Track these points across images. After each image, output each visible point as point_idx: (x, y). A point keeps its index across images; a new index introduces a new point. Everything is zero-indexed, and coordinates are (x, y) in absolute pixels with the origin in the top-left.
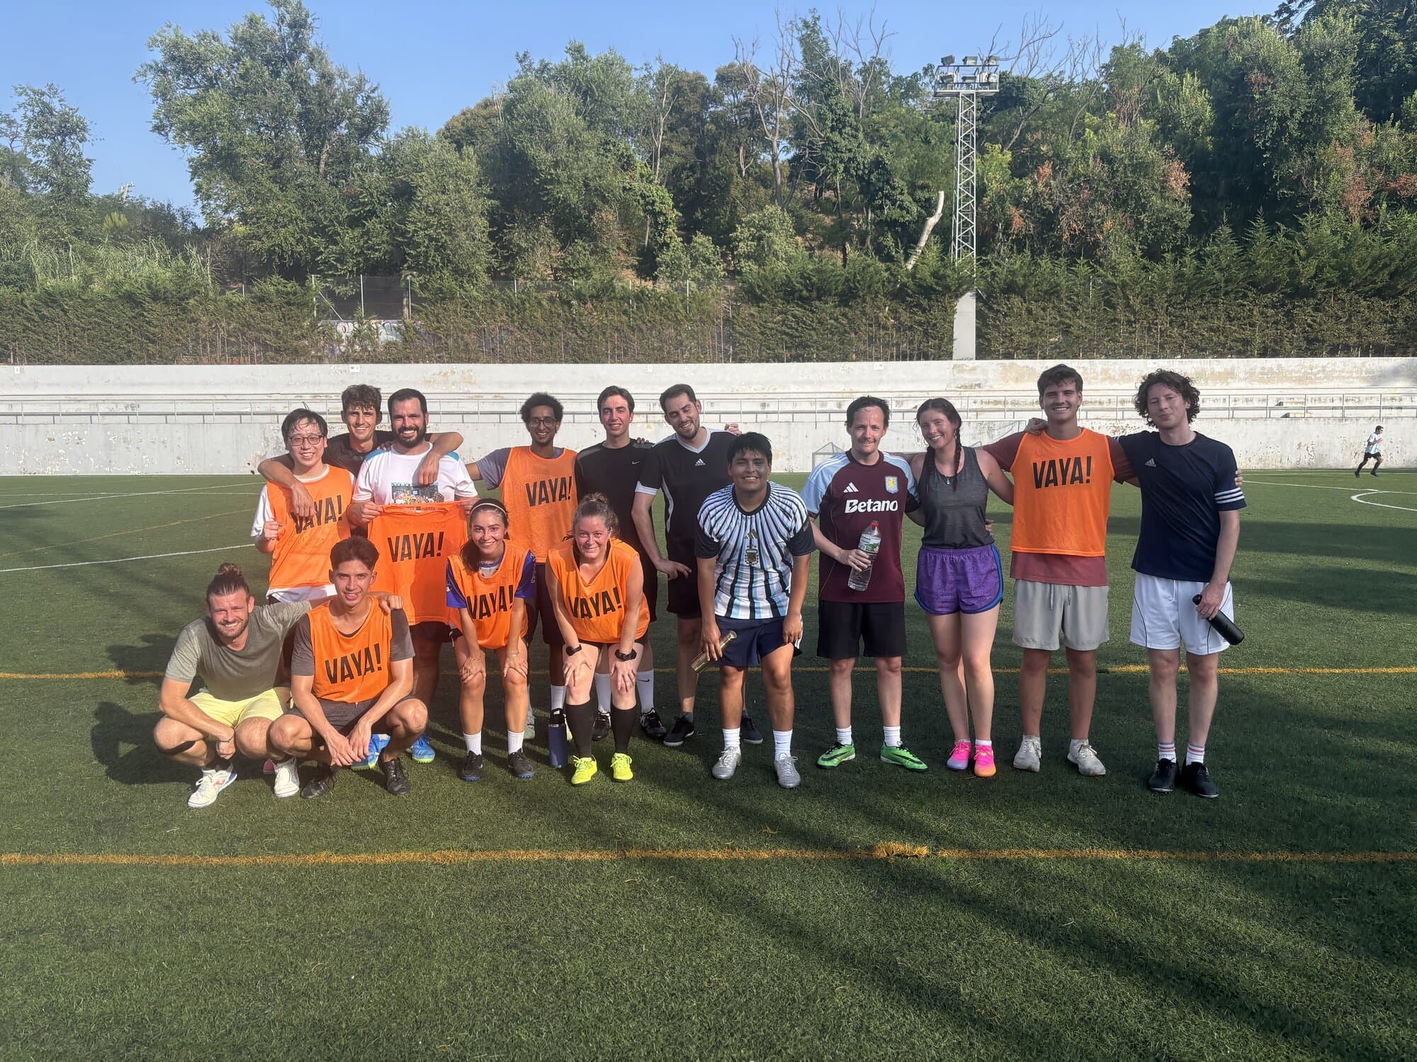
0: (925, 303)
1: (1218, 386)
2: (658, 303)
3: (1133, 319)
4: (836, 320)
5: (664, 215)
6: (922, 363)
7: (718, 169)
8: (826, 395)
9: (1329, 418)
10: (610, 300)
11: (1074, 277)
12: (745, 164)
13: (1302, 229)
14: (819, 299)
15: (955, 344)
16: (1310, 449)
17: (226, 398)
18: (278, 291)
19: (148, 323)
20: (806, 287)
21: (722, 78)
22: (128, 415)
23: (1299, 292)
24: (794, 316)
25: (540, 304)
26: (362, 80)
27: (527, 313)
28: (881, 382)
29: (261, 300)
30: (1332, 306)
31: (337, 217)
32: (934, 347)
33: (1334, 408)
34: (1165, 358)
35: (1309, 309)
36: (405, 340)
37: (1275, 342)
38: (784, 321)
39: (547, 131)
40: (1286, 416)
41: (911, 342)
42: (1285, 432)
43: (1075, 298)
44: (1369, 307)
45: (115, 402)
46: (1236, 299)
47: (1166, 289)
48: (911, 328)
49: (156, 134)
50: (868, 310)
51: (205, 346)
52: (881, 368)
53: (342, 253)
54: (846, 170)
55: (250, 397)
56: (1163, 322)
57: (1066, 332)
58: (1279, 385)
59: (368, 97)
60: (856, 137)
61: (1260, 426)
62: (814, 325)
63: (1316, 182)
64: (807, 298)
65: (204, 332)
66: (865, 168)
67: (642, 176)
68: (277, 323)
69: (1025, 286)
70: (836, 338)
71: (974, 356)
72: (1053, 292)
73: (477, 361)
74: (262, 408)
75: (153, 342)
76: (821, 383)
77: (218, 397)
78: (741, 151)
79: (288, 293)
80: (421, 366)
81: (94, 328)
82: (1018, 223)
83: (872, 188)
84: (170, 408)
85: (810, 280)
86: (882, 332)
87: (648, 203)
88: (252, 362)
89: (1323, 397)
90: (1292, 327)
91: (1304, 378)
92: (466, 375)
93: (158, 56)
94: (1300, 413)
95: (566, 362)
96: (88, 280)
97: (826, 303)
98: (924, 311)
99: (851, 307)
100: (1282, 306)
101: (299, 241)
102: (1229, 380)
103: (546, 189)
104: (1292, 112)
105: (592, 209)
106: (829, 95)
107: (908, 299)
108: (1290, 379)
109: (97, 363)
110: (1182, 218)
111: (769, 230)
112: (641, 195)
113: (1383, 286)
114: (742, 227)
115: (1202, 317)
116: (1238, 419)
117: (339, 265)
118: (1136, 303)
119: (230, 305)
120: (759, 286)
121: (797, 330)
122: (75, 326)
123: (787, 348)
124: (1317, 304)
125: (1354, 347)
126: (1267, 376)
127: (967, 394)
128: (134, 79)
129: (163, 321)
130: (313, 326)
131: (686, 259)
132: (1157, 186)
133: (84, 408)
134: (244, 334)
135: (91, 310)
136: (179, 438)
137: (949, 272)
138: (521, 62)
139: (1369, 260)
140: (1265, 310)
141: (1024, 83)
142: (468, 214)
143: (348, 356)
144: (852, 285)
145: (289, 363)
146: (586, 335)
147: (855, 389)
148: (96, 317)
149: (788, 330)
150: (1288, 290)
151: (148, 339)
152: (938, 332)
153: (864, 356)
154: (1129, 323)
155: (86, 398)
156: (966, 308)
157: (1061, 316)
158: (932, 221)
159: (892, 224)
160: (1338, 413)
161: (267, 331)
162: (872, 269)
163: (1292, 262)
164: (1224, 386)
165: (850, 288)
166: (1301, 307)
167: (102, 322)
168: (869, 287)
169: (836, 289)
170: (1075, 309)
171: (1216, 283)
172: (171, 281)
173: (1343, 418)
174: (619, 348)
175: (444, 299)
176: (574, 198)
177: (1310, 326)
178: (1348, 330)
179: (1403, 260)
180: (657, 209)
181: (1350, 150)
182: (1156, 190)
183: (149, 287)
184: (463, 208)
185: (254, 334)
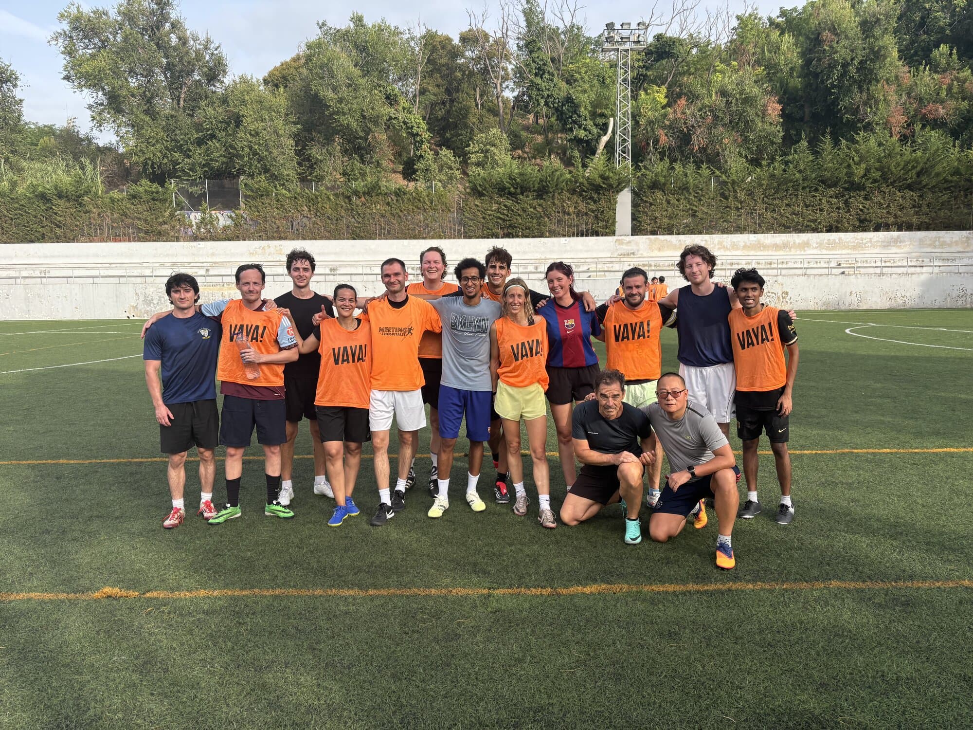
0: (595, 196)
1: (798, 253)
2: (411, 197)
3: (740, 207)
4: (535, 208)
5: (420, 135)
6: (594, 238)
7: (461, 103)
8: (528, 261)
9: (871, 274)
10: (377, 195)
11: (699, 178)
12: (481, 99)
13: (856, 143)
14: (522, 194)
15: (617, 225)
16: (858, 296)
17: (110, 266)
18: (146, 191)
19: (56, 214)
20: (513, 185)
21: (464, 39)
22: (41, 278)
23: (854, 187)
24: (505, 206)
25: (328, 198)
26: (208, 41)
27: (320, 205)
28: (566, 251)
29: (134, 197)
30: (877, 198)
31: (189, 139)
32: (602, 227)
33: (876, 267)
34: (762, 233)
35: (861, 199)
36: (236, 225)
37: (838, 222)
38: (498, 209)
39: (333, 77)
40: (843, 273)
41: (586, 224)
42: (842, 284)
43: (700, 192)
44: (902, 197)
45: (33, 269)
46: (810, 192)
47: (762, 185)
48: (586, 214)
49: (66, 82)
50: (556, 201)
51: (96, 230)
52: (566, 242)
53: (193, 164)
54: (546, 104)
55: (127, 265)
56: (761, 208)
57: (694, 215)
58: (840, 252)
59: (212, 54)
60: (551, 80)
61: (824, 280)
62: (519, 212)
63: (869, 109)
64: (514, 194)
65: (94, 219)
66: (559, 102)
67: (404, 108)
68: (145, 213)
69: (664, 184)
70: (535, 221)
71: (630, 232)
72: (685, 188)
73: (285, 239)
74: (136, 272)
75: (60, 227)
76: (525, 253)
77: (104, 265)
78: (478, 90)
79: (152, 192)
80: (247, 242)
81: (18, 218)
82: (663, 139)
83: (564, 116)
84: (69, 273)
85: (515, 180)
86: (567, 217)
87: (408, 128)
88: (129, 241)
89: (869, 260)
90: (849, 211)
91: (857, 247)
92: (278, 248)
93: (66, 26)
94: (851, 271)
95: (348, 239)
96: (14, 184)
97: (527, 196)
98: (595, 202)
99: (544, 200)
100: (843, 196)
101: (165, 156)
102: (806, 249)
103: (335, 119)
104: (852, 59)
105: (368, 131)
106: (533, 51)
107: (584, 193)
108: (847, 248)
109: (22, 242)
110: (775, 136)
111: (494, 145)
112: (403, 122)
113: (912, 182)
114: (474, 144)
115: (787, 205)
116: (809, 276)
117: (191, 173)
118: (741, 195)
119: (112, 200)
120: (480, 185)
121: (507, 216)
122: (6, 217)
123: (501, 228)
124: (866, 195)
125: (892, 225)
126: (832, 245)
127: (625, 259)
128: (49, 42)
129: (66, 212)
130: (172, 215)
131: (434, 167)
132: (760, 113)
133: (13, 273)
134: (122, 221)
135: (16, 205)
136: (76, 294)
137: (611, 175)
138: (321, 28)
139: (903, 163)
140: (830, 199)
141: (674, 42)
142: (279, 136)
143: (196, 236)
144: (544, 184)
145: (155, 241)
146: (361, 220)
147: (548, 257)
148: (20, 210)
149: (501, 216)
150: (846, 185)
151: (57, 225)
152: (605, 217)
153: (553, 234)
154: (737, 209)
155: (14, 266)
156: (624, 201)
157: (690, 205)
158: (605, 139)
159: (578, 141)
160: (878, 271)
161: (139, 219)
162: (558, 173)
163: (849, 166)
164: (802, 253)
165: (544, 187)
166: (855, 197)
167: (24, 214)
168: (557, 185)
169: (534, 187)
170: (700, 200)
171: (796, 181)
172: (70, 184)
173: (882, 274)
174: (384, 229)
175: (262, 195)
176: (354, 125)
177: (861, 210)
178: (888, 213)
179: (926, 163)
180: (415, 132)
181: (893, 87)
182: (759, 116)
183: (56, 189)
184: (276, 132)
185: (130, 221)
